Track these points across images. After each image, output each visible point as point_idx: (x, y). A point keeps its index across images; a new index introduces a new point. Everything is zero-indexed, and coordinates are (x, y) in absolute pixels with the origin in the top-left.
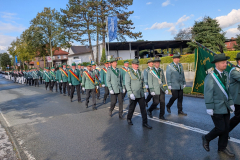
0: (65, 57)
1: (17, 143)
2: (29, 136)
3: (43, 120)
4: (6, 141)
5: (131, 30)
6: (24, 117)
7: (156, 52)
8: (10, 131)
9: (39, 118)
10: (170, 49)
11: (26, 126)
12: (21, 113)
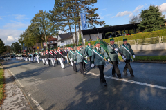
0: (55, 42)
1: (27, 95)
2: (34, 91)
3: (42, 82)
4: (21, 94)
5: (98, 20)
6: (30, 81)
7: (117, 33)
8: (23, 89)
9: (39, 81)
10: (127, 31)
11: (32, 86)
12: (29, 79)
